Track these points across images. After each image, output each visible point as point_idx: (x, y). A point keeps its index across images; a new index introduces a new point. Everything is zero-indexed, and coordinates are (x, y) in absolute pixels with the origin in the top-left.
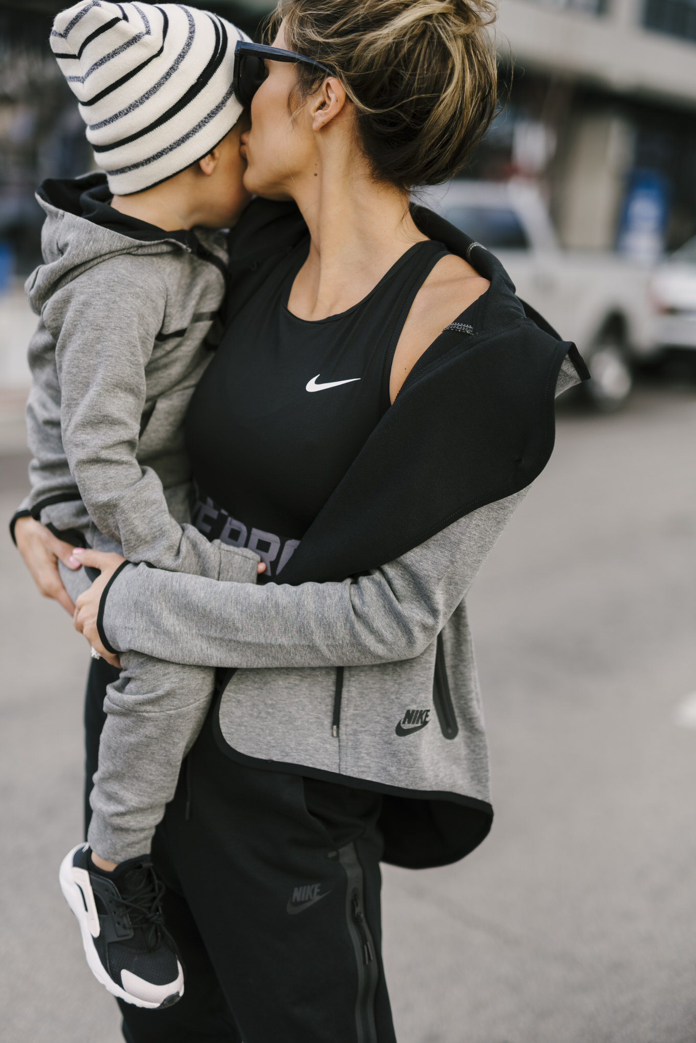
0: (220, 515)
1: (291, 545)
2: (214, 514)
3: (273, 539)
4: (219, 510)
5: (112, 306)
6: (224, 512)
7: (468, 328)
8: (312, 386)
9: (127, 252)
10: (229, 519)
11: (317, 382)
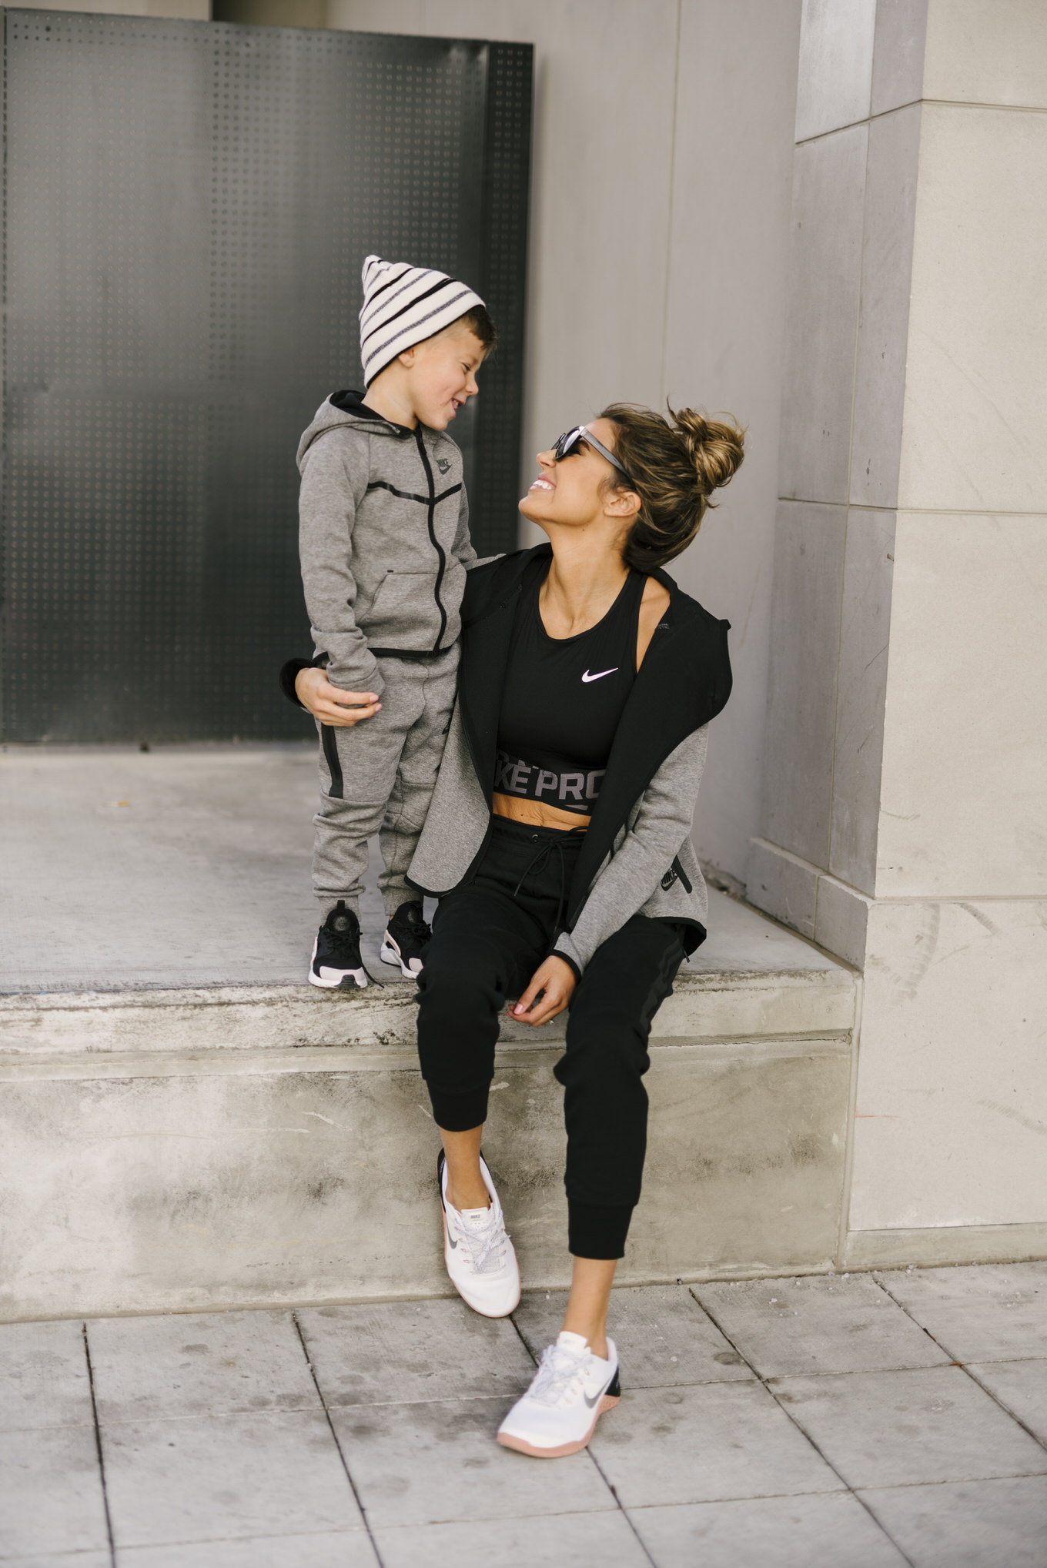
0: (533, 770)
1: (591, 775)
2: (528, 770)
3: (579, 776)
4: (531, 767)
5: (330, 458)
6: (534, 767)
7: (666, 626)
8: (586, 678)
9: (349, 425)
10: (541, 771)
11: (589, 675)
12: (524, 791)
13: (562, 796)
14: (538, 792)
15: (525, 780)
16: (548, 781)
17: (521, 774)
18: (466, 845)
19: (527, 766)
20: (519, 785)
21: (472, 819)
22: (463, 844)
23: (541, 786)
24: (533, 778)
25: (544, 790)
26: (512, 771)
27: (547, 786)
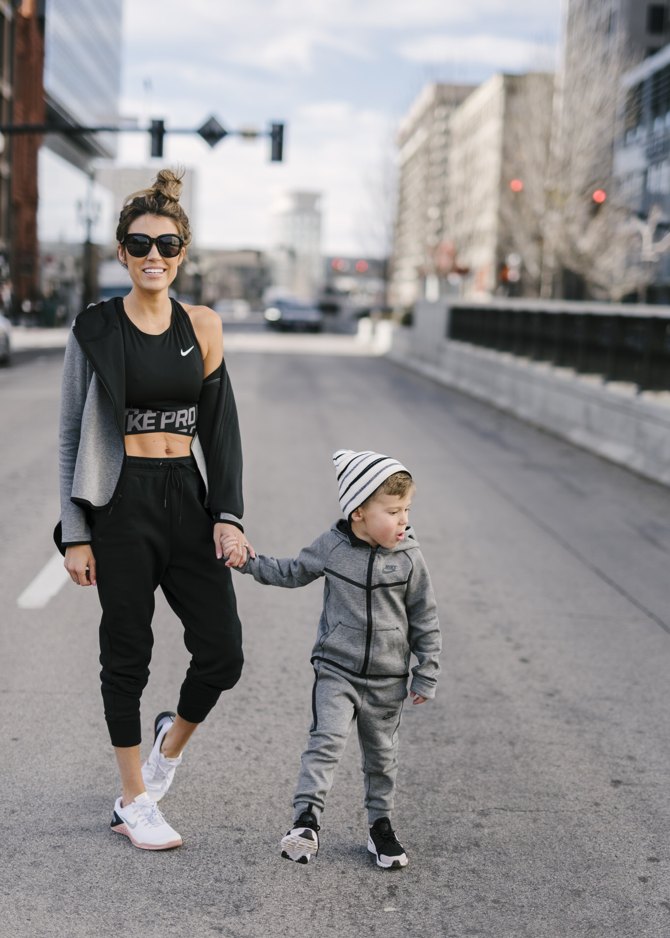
1: (190, 410)
4: (156, 412)
6: (158, 411)
8: (184, 354)
10: (163, 413)
11: (184, 351)
12: (153, 428)
13: (177, 425)
14: (163, 426)
15: (153, 421)
16: (168, 418)
17: (149, 418)
18: (111, 476)
19: (153, 412)
20: (149, 425)
21: (112, 459)
22: (110, 476)
23: (164, 422)
24: (158, 419)
25: (166, 424)
26: (142, 418)
27: (168, 421)
